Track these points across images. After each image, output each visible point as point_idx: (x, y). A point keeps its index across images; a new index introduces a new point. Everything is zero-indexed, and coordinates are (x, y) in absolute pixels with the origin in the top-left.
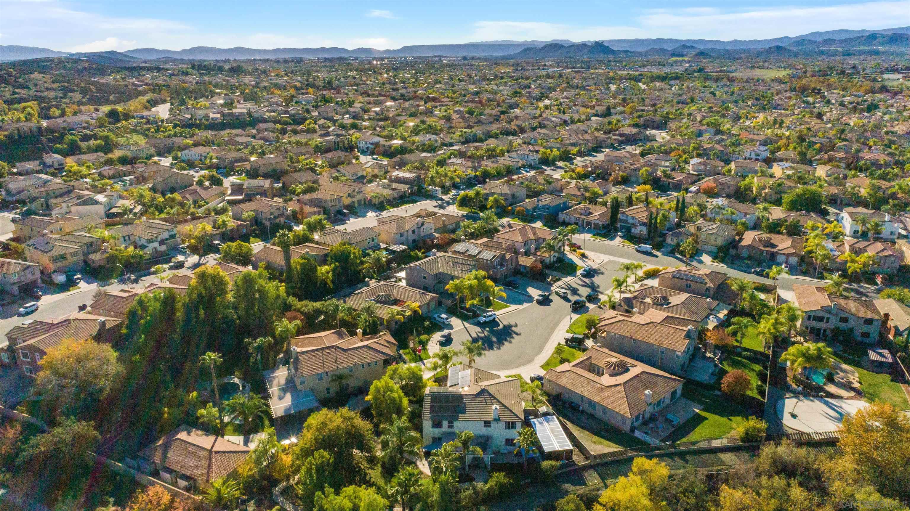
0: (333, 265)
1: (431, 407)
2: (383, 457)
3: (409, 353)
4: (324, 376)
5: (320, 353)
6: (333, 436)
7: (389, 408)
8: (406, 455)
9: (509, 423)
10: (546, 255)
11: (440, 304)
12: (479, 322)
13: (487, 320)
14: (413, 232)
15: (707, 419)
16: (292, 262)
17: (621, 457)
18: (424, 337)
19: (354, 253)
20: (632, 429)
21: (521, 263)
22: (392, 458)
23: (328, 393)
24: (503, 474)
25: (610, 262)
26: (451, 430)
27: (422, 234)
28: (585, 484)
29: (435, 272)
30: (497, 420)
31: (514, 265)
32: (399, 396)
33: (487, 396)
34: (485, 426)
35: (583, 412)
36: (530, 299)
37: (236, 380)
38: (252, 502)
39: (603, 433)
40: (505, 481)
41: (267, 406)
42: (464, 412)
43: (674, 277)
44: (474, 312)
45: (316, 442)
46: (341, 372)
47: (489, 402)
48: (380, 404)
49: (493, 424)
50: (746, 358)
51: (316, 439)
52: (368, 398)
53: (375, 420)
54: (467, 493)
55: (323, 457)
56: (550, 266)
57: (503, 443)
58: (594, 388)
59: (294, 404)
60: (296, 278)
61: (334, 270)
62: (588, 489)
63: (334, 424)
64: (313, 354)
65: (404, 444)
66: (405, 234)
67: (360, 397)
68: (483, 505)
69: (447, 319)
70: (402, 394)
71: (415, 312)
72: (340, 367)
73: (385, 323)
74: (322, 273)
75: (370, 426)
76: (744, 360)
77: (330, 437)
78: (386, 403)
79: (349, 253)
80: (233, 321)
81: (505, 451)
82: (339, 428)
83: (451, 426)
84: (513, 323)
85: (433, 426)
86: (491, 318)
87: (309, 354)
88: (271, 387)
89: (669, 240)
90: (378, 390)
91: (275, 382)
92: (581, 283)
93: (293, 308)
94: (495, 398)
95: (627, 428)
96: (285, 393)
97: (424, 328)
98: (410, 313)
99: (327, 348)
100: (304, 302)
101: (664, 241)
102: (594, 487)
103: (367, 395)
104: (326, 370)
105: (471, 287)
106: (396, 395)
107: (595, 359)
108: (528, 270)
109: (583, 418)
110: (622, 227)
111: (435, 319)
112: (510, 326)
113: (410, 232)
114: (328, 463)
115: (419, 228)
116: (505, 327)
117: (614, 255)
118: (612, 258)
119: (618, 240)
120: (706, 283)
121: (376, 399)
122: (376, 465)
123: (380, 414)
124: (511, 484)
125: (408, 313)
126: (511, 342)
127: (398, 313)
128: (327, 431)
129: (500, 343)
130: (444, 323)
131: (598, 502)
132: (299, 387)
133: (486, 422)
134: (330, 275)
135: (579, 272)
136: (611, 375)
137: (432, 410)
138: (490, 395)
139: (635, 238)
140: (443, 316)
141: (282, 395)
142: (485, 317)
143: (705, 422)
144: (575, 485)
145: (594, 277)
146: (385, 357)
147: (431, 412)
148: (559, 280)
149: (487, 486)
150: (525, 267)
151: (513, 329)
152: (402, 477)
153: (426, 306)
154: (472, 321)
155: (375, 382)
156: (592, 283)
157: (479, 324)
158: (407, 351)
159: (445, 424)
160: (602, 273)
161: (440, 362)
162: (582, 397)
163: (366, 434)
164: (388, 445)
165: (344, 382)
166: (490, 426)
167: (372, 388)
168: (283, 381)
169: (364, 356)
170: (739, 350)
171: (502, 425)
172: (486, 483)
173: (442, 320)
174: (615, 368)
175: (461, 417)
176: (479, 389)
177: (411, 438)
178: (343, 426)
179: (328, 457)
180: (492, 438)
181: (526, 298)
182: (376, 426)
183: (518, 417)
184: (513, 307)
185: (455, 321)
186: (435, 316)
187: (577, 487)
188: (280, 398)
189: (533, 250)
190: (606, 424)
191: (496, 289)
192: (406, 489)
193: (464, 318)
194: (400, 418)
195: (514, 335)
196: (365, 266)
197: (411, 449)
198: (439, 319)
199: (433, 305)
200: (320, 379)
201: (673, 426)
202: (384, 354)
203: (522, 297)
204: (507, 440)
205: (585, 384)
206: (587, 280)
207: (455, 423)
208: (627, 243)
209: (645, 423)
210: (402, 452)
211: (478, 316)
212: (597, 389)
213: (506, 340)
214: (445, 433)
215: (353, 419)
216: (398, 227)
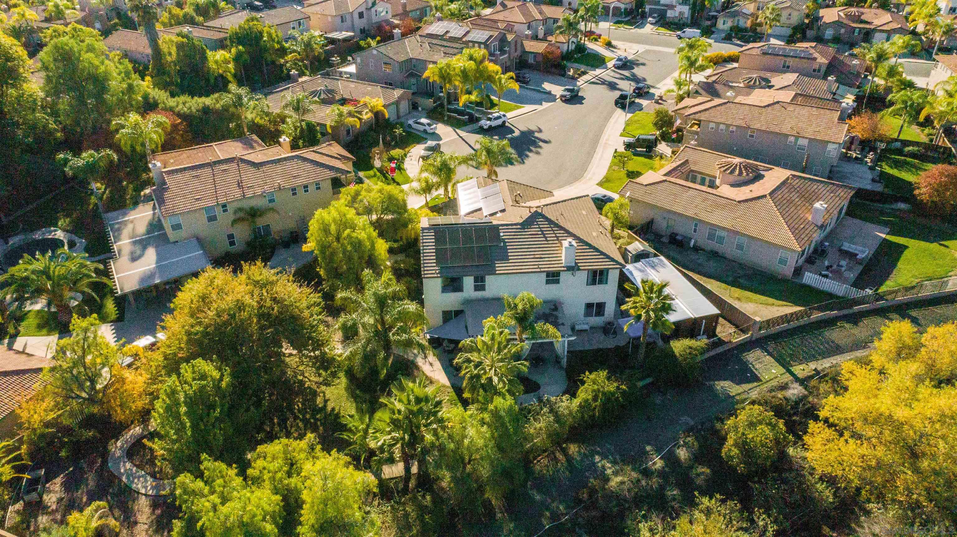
0: (233, 50)
1: (438, 252)
2: (349, 358)
3: (375, 176)
4: (219, 212)
5: (208, 170)
6: (226, 324)
7: (350, 259)
8: (397, 351)
9: (595, 272)
10: (562, 39)
11: (415, 106)
12: (481, 127)
13: (494, 123)
14: (361, 15)
15: (906, 247)
16: (160, 42)
17: (802, 322)
18: (396, 152)
19: (270, 35)
20: (798, 272)
21: (527, 49)
22: (368, 357)
23: (232, 243)
24: (603, 374)
25: (647, 51)
26: (480, 294)
27: (375, 19)
28: (756, 378)
29: (402, 58)
30: (573, 269)
31: (518, 53)
32: (369, 238)
33: (545, 225)
34: (548, 282)
35: (697, 249)
36: (549, 96)
37: (60, 234)
38: (59, 480)
39: (741, 281)
40: (611, 387)
41: (107, 273)
42: (505, 258)
43: (765, 54)
44: (471, 116)
45: (189, 341)
46: (254, 203)
47: (550, 235)
48: (333, 254)
49: (564, 277)
50: (913, 155)
51: (188, 333)
52: (306, 248)
53: (325, 286)
54: (541, 424)
55: (203, 377)
56: (568, 56)
57: (582, 310)
58: (717, 206)
59: (160, 267)
60: (173, 69)
61: (237, 59)
62: (765, 387)
63: (229, 299)
64: (194, 173)
65: (391, 328)
66: (348, 17)
67: (293, 247)
68: (574, 441)
69: (429, 125)
70: (375, 234)
71: (377, 115)
72: (249, 194)
73: (330, 131)
74: (216, 62)
75: (316, 297)
76: (909, 159)
77: (220, 328)
78: (344, 251)
79: (261, 33)
80: (51, 133)
81: (586, 327)
82: (240, 306)
83: (480, 285)
84: (534, 128)
85: (445, 289)
86: (499, 122)
87: (188, 174)
88: (117, 239)
89: (720, 24)
90: (326, 230)
91: (126, 232)
92: (618, 76)
93: (160, 106)
94: (561, 228)
95: (788, 270)
96: (144, 248)
97: (394, 138)
98: (370, 115)
99: (220, 162)
100: (183, 98)
101: (715, 25)
102: (774, 383)
103: (305, 240)
104: (222, 201)
105: (465, 74)
106: (362, 235)
107: (695, 163)
108: (540, 59)
109: (701, 259)
110: (652, 11)
111: (410, 126)
112: (531, 132)
113: (356, 16)
114: (218, 387)
115: (368, 9)
116: (522, 133)
117: (653, 44)
118: (648, 47)
119: (648, 29)
120: (815, 59)
121: (323, 248)
122: (334, 375)
123: (335, 273)
124: (624, 393)
125: (367, 116)
126: (538, 153)
127: (350, 114)
128: (211, 314)
129: (522, 156)
130: (425, 131)
131: (816, 418)
132: (172, 235)
133: (548, 274)
134: (231, 66)
135: (610, 64)
136: (735, 185)
137: (440, 257)
138: (550, 222)
139: (671, 23)
140: (424, 120)
141: (138, 252)
142: (490, 119)
143: (906, 252)
144: (739, 382)
145: (633, 68)
146: (333, 174)
147: (439, 260)
148: (584, 73)
149: (576, 402)
150: (536, 55)
151: (537, 135)
152: (399, 406)
153: (393, 107)
154: (467, 128)
155: (319, 213)
156: (634, 75)
157: (482, 131)
158: (371, 173)
159: (468, 282)
160: (643, 64)
161: (435, 179)
162: (698, 222)
163: (306, 313)
164: (356, 333)
165: (261, 222)
166: (558, 282)
167: (313, 226)
168: (141, 228)
169: (295, 173)
170: (898, 144)
171: (582, 276)
172: (574, 395)
173: (421, 128)
174: (740, 173)
175: (500, 267)
176: (526, 214)
177: (403, 316)
178: (251, 302)
179: (216, 374)
180: (561, 303)
181: (544, 96)
182: (328, 297)
183: (613, 260)
184: (528, 108)
185: (441, 129)
186: (411, 122)
187: (746, 387)
188: (134, 259)
189: (541, 34)
190: (742, 266)
191: (504, 77)
192: (412, 434)
193: (456, 124)
194: (378, 273)
195: (541, 144)
196: (289, 57)
197: (405, 336)
198: (415, 126)
199: (404, 106)
200: (212, 219)
201: (859, 262)
202: (331, 168)
203: (537, 96)
204: (589, 306)
205: (698, 200)
206: (626, 73)
207: (489, 279)
208: (662, 30)
209: (810, 261)
210: (387, 346)
211: (478, 120)
212: (724, 207)
213: (531, 151)
214: (468, 302)
215: (272, 283)
216: (337, 7)
